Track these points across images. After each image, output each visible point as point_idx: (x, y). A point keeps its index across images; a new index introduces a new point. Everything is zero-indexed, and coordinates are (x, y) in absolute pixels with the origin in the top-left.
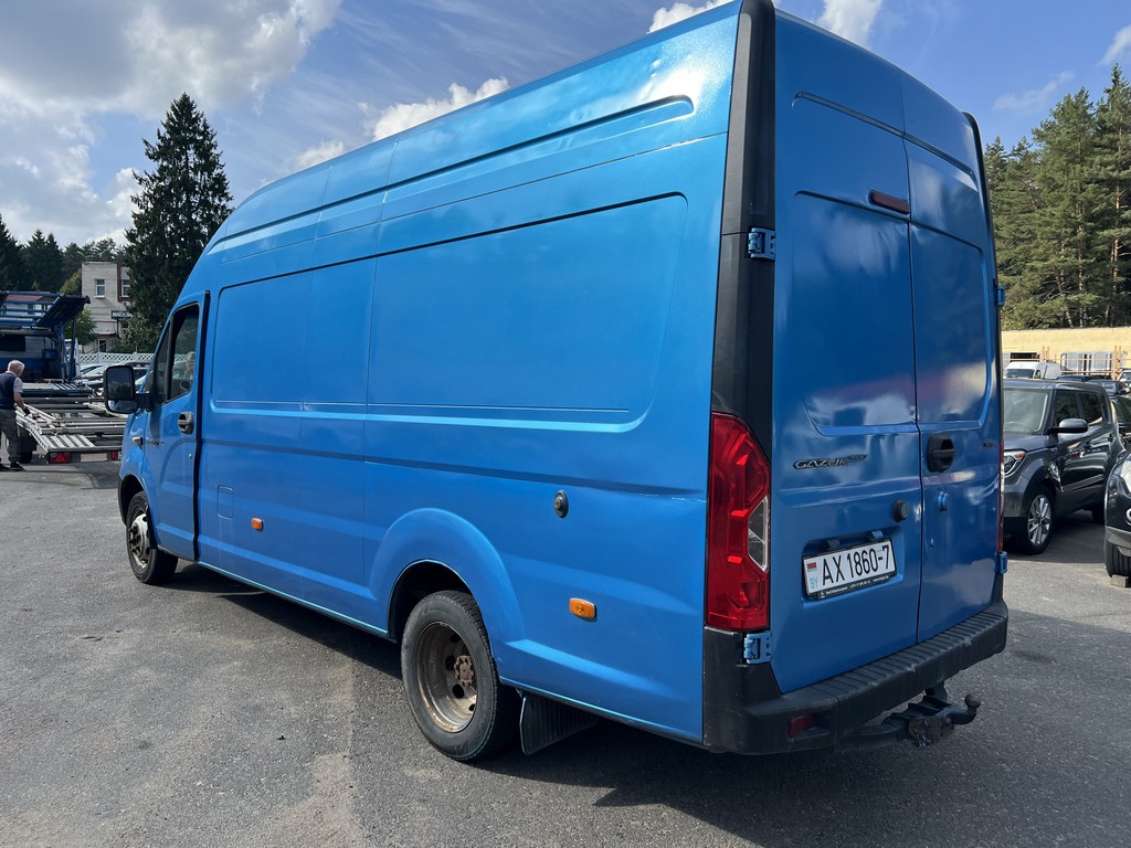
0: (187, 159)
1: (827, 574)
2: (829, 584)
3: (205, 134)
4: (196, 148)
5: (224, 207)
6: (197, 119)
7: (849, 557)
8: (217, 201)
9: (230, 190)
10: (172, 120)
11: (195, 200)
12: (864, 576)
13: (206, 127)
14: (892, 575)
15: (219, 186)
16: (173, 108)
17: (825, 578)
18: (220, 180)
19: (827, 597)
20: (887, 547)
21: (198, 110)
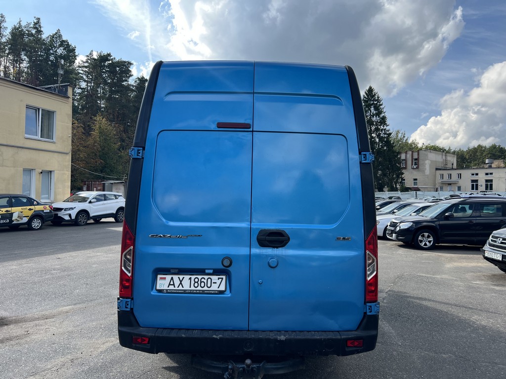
0: (371, 112)
1: (172, 283)
2: (171, 287)
3: (378, 101)
4: (374, 107)
5: (385, 129)
6: (375, 95)
7: (190, 279)
8: (382, 127)
9: (388, 122)
10: (365, 97)
11: (373, 128)
12: (199, 288)
13: (378, 97)
14: (221, 292)
15: (383, 121)
16: (366, 93)
17: (170, 284)
18: (384, 118)
19: (167, 293)
20: (222, 279)
21: (375, 91)
